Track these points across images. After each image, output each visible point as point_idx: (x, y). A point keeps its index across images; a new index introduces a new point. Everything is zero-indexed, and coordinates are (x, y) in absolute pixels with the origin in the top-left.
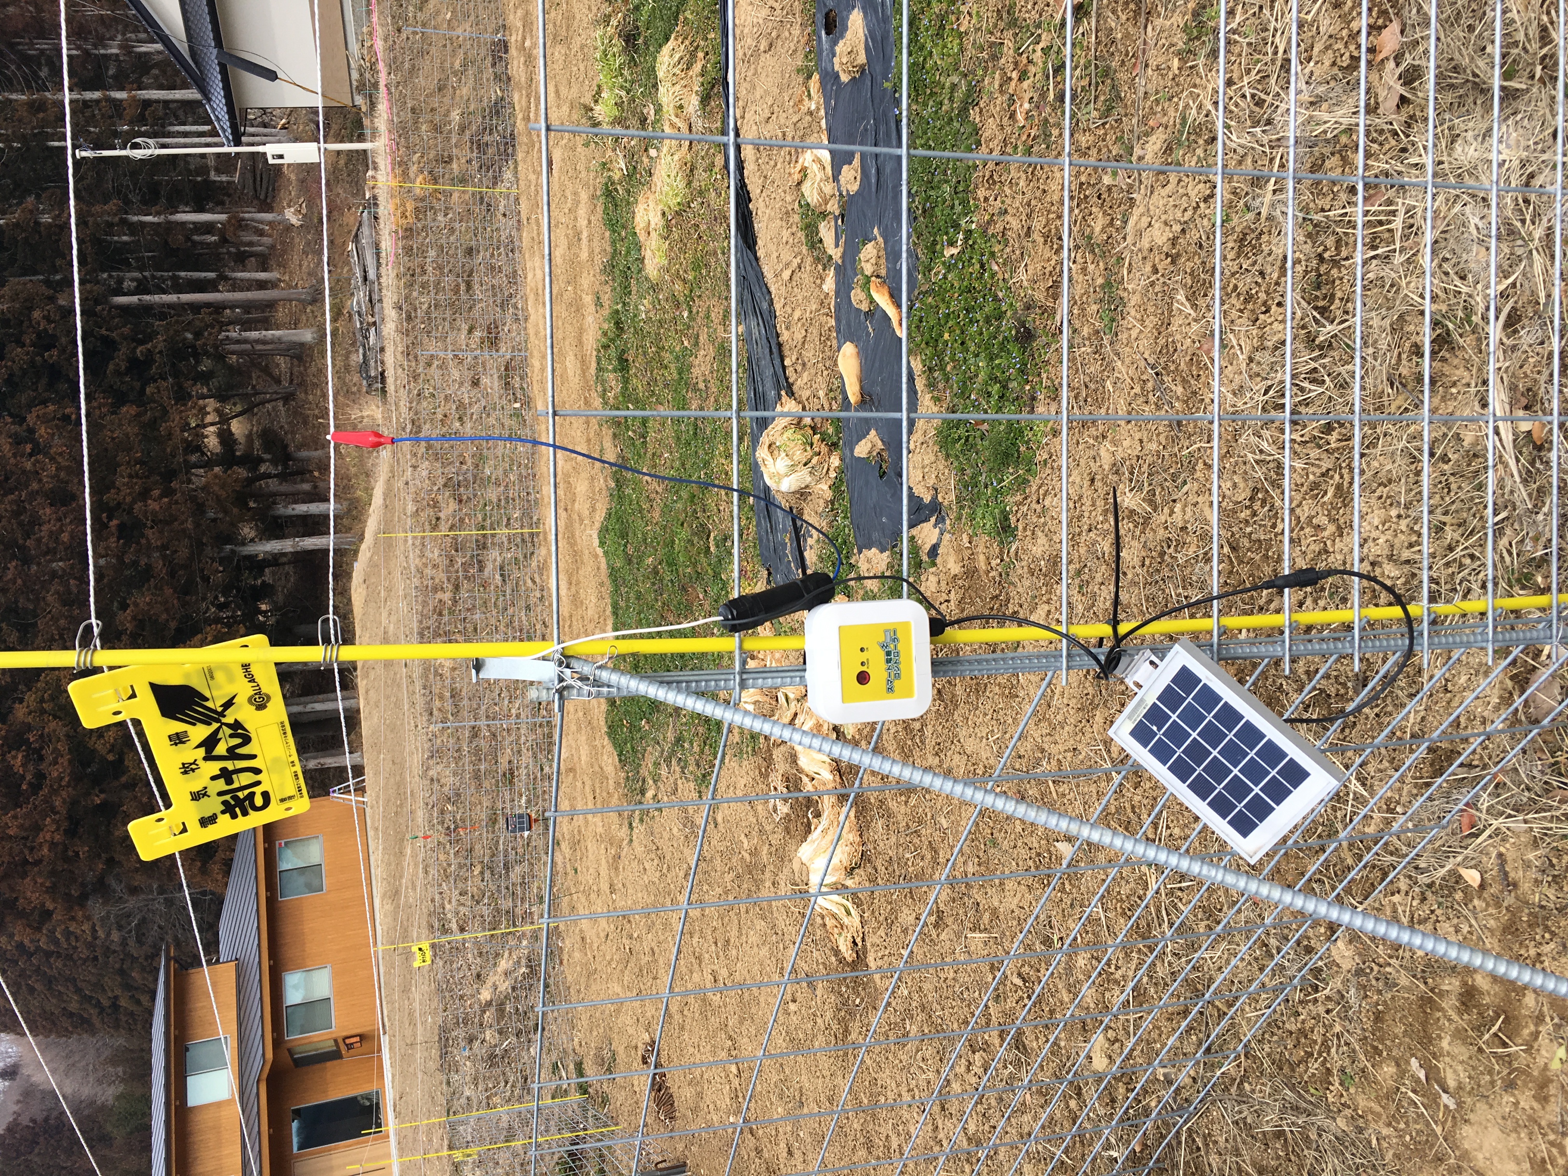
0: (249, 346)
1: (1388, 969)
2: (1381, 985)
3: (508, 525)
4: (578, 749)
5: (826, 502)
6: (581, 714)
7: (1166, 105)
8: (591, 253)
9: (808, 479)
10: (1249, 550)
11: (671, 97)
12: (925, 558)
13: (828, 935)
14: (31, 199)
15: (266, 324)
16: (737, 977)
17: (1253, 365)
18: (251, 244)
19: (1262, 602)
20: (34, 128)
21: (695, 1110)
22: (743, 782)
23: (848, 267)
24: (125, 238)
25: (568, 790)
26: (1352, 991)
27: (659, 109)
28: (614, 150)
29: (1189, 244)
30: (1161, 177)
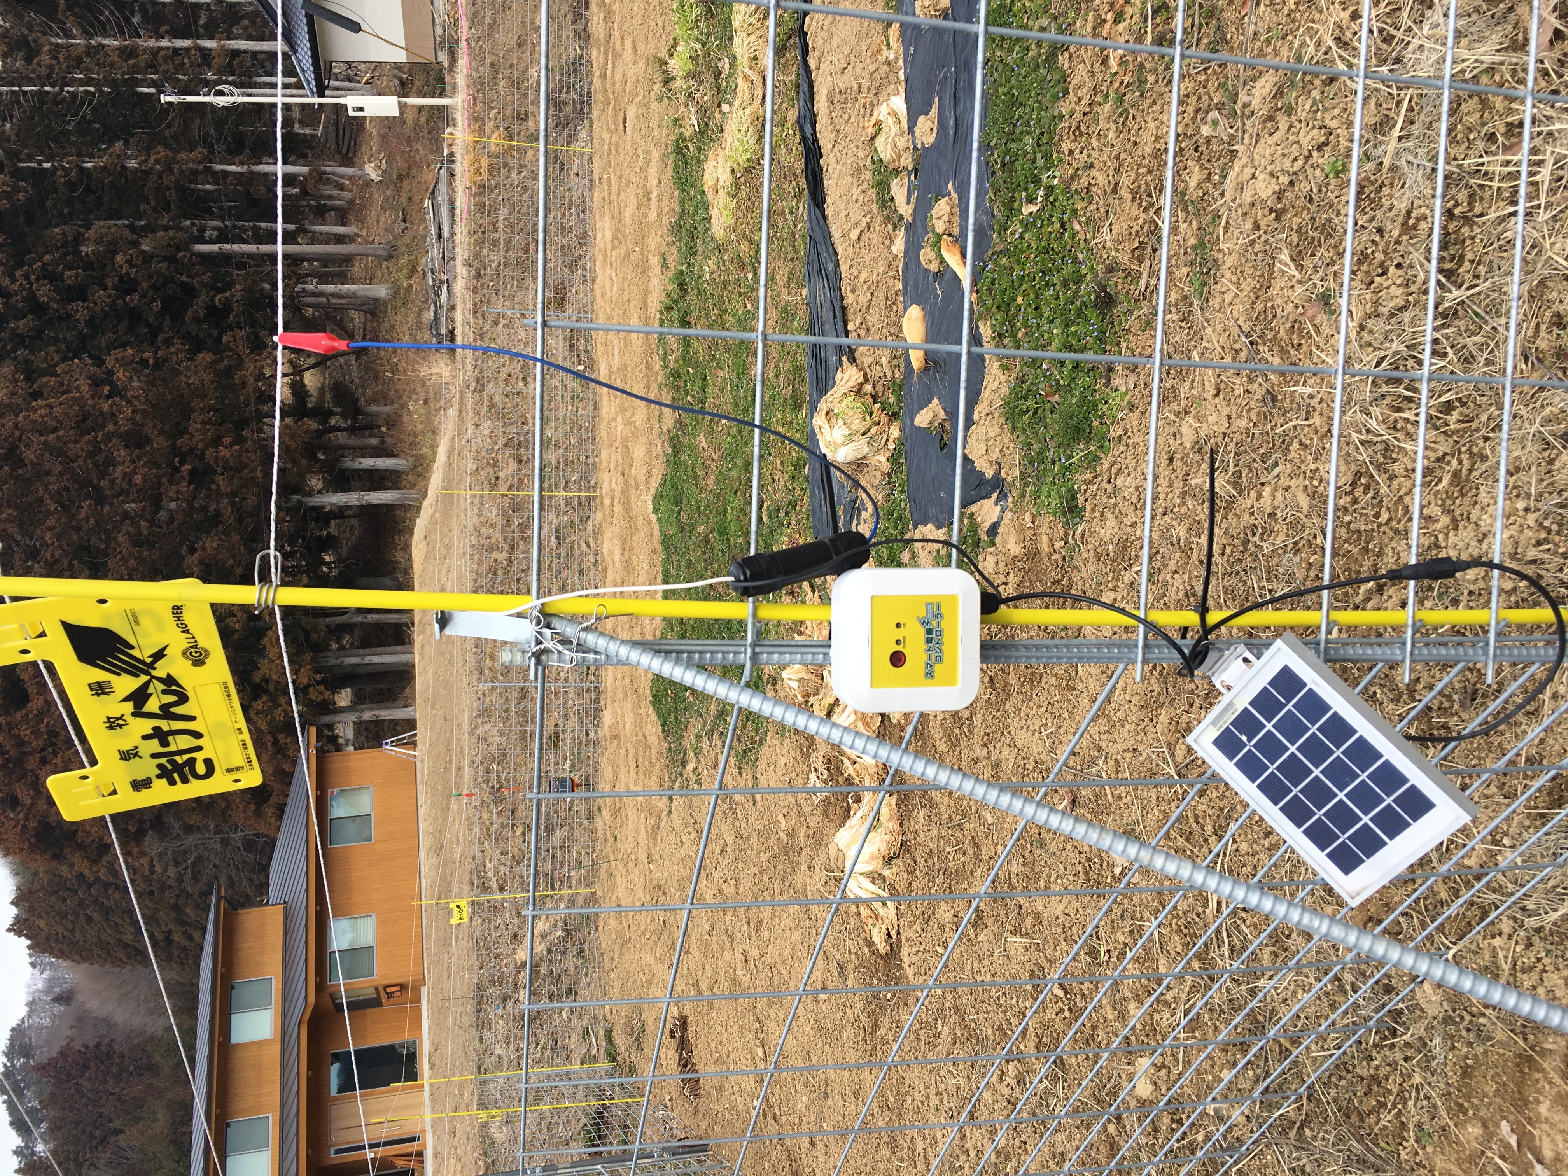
0: (324, 300)
1: (1482, 1020)
2: (1472, 1037)
3: (565, 489)
4: (623, 717)
5: (883, 475)
6: (628, 681)
7: (1279, 44)
8: (660, 213)
9: (866, 450)
10: (1345, 541)
11: (746, 48)
12: (984, 537)
13: (862, 926)
14: (119, 145)
15: (343, 278)
16: (768, 959)
17: (1365, 334)
18: (330, 197)
19: (1358, 599)
20: (125, 73)
21: (720, 1089)
22: (783, 760)
23: (919, 223)
24: (208, 187)
25: (612, 757)
26: (1437, 1041)
27: (733, 59)
28: (687, 106)
29: (1298, 198)
30: (1269, 125)
